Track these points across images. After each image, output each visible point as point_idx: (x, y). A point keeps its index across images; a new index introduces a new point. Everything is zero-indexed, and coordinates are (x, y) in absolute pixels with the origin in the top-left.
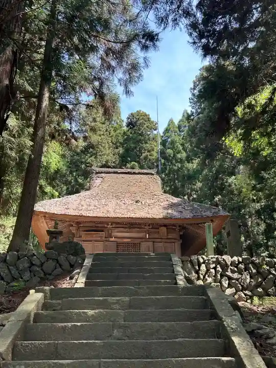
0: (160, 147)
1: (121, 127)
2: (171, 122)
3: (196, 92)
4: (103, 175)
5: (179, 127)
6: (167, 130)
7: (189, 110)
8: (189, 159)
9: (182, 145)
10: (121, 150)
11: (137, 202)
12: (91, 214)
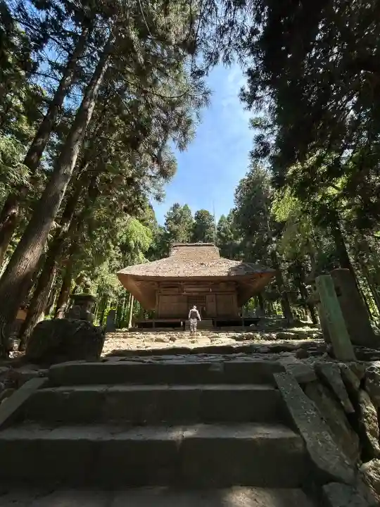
0: (217, 231)
1: (191, 221)
2: (223, 217)
3: (238, 195)
4: (178, 248)
5: (228, 219)
6: (220, 221)
7: (234, 207)
8: (236, 238)
9: (231, 230)
10: (192, 234)
11: (202, 264)
12: (166, 275)
